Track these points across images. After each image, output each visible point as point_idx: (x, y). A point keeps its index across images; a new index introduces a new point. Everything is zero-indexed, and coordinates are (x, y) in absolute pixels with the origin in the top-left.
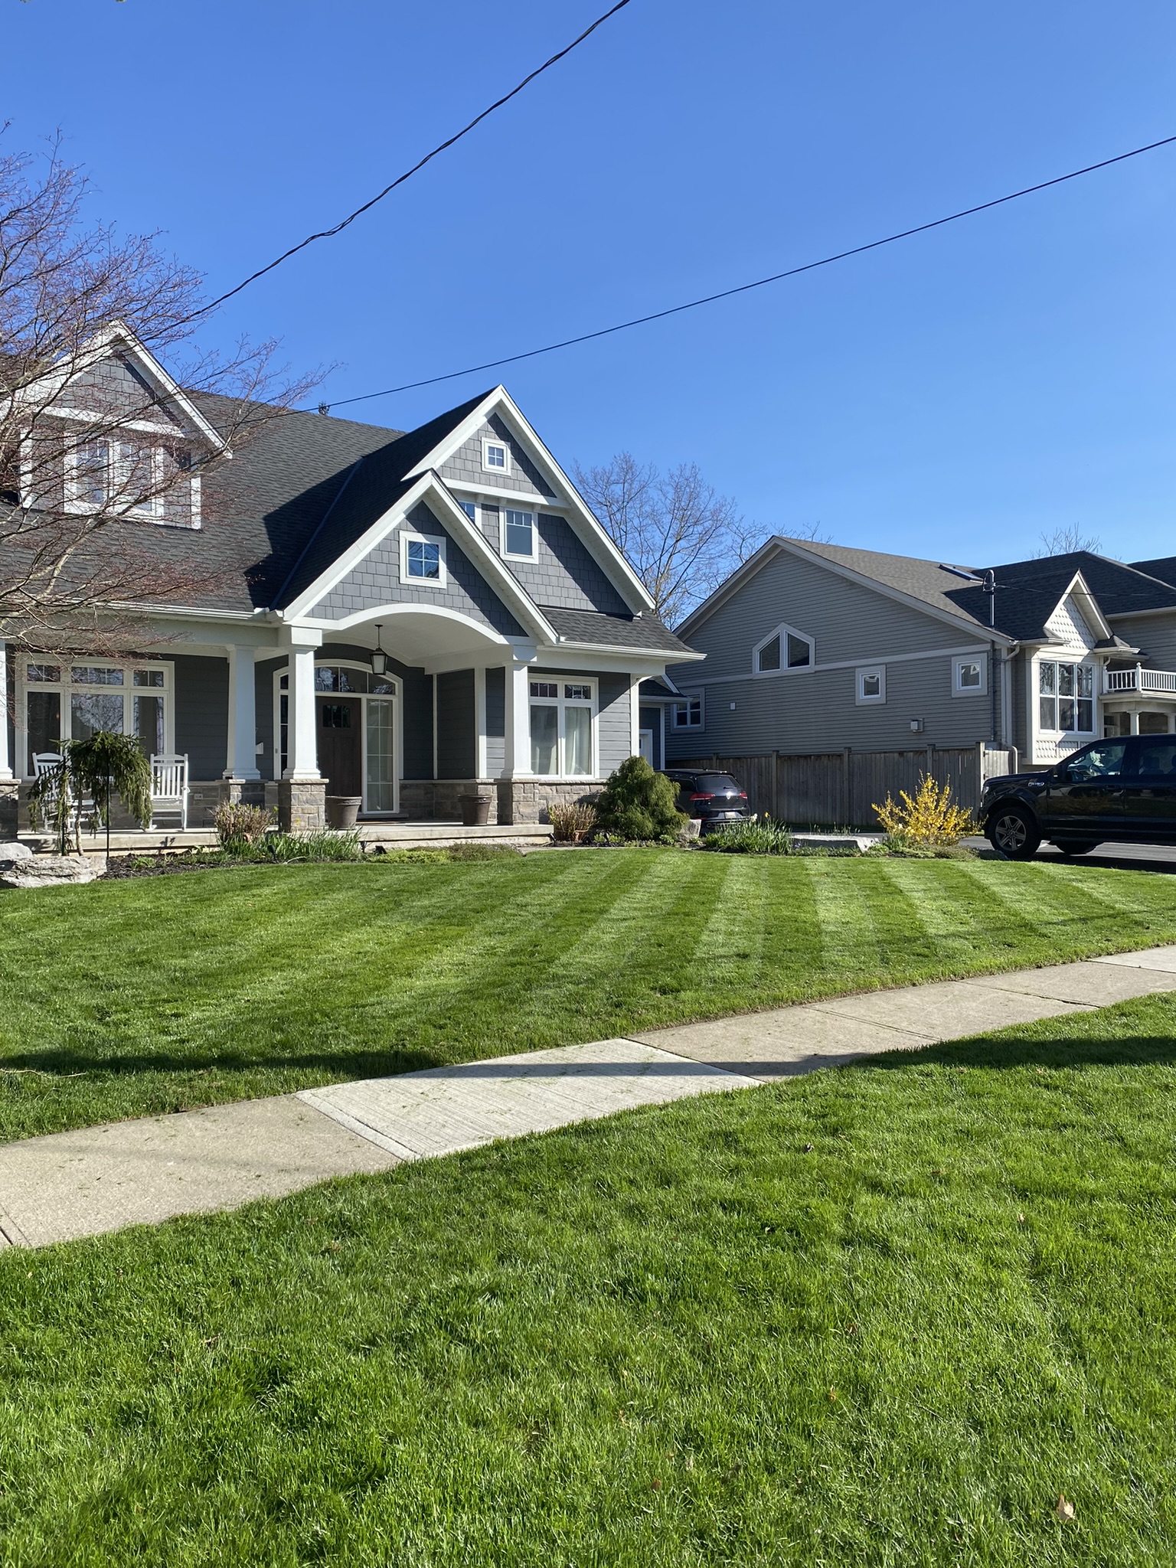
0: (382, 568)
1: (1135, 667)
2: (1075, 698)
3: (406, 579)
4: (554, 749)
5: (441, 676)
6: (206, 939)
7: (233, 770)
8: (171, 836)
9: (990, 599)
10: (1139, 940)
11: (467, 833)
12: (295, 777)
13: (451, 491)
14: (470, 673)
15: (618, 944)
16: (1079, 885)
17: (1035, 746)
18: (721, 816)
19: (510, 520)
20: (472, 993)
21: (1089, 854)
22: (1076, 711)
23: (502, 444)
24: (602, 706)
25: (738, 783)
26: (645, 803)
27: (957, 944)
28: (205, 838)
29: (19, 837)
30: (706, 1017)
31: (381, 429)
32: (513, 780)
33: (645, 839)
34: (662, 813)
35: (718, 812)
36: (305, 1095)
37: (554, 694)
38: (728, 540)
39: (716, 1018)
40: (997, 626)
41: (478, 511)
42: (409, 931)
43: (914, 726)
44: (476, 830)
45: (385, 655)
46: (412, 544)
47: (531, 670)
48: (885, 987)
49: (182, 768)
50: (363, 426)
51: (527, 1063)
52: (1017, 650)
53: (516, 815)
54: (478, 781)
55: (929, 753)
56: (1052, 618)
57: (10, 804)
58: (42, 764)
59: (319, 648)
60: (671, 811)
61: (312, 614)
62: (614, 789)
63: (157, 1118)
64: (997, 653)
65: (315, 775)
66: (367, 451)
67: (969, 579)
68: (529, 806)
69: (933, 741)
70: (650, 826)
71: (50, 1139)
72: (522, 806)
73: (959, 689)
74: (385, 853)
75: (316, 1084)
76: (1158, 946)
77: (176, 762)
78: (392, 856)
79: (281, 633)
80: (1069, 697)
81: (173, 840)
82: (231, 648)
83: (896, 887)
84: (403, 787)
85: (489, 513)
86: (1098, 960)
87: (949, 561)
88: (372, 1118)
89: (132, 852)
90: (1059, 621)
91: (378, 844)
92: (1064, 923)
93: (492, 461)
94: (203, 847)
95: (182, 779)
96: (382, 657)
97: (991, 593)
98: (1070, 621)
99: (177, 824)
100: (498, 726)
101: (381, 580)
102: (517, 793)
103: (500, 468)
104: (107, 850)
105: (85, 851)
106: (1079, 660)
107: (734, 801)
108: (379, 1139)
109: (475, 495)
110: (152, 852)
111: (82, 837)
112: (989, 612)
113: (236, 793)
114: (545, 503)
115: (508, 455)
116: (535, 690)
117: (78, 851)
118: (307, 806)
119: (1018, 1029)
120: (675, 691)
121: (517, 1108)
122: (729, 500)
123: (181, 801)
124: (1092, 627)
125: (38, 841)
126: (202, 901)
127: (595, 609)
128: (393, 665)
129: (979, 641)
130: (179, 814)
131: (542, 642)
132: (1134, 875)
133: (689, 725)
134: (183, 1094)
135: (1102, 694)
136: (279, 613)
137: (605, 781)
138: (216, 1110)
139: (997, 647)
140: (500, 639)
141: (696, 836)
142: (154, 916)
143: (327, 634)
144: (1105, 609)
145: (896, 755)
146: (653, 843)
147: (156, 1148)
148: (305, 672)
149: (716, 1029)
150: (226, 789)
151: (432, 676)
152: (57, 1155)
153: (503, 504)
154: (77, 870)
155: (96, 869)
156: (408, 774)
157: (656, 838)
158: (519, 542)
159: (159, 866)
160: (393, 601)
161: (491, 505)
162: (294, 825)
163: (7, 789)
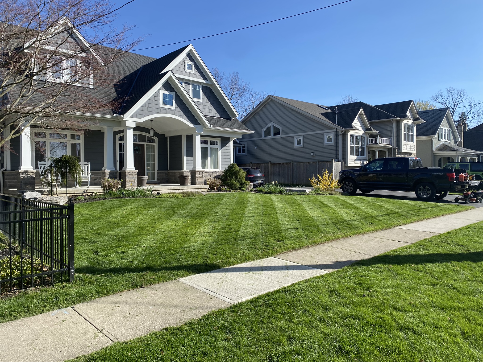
0: (154, 102)
1: (377, 137)
2: (360, 146)
3: (162, 106)
4: (207, 161)
5: (170, 137)
6: (116, 225)
7: (106, 167)
8: (87, 189)
9: (336, 115)
10: (407, 221)
11: (182, 188)
12: (127, 170)
13: (177, 78)
14: (181, 136)
15: (255, 225)
16: (378, 203)
17: (349, 160)
18: (257, 182)
19: (193, 87)
20: (219, 242)
21: (370, 193)
22: (360, 150)
23: (191, 63)
24: (222, 147)
25: (261, 172)
26: (236, 178)
27: (356, 223)
28: (98, 190)
29: (36, 190)
30: (295, 249)
31: (147, 57)
32: (196, 171)
33: (237, 189)
34: (241, 181)
35: (256, 181)
36: (182, 280)
37: (207, 143)
38: (248, 96)
39: (298, 249)
40: (338, 124)
41: (184, 84)
42: (184, 221)
43: (312, 154)
44: (185, 187)
45: (154, 130)
46: (164, 95)
47: (201, 136)
48: (343, 237)
49: (88, 167)
50: (142, 56)
51: (247, 266)
52: (344, 131)
53: (197, 182)
54: (184, 171)
55: (317, 163)
56: (354, 122)
57: (32, 179)
58: (41, 165)
59: (134, 128)
60: (244, 180)
61: (132, 117)
62: (227, 173)
63: (136, 290)
64: (338, 132)
65: (133, 169)
66: (144, 64)
67: (326, 109)
68: (201, 179)
69: (318, 159)
70: (238, 185)
71: (103, 299)
72: (199, 179)
73: (326, 143)
74: (160, 194)
75: (184, 276)
76: (412, 223)
77: (85, 164)
78: (164, 196)
79: (122, 122)
80: (358, 146)
81: (87, 190)
82: (105, 127)
83: (327, 205)
84: (158, 173)
85: (187, 85)
86: (397, 227)
87: (320, 104)
88: (210, 288)
89: (74, 194)
90: (356, 123)
91: (158, 192)
92: (382, 216)
93: (188, 68)
94: (97, 192)
95: (88, 170)
96: (153, 131)
97: (336, 114)
98: (359, 123)
99: (87, 185)
100: (190, 153)
101: (154, 106)
102: (197, 175)
103: (191, 71)
104: (67, 194)
105: (59, 194)
106: (361, 134)
107: (260, 178)
108: (217, 296)
109: (182, 79)
110: (80, 194)
111: (58, 189)
112: (335, 120)
113: (107, 175)
114: (205, 82)
115: (193, 66)
116: (202, 142)
117: (57, 194)
118: (131, 179)
119: (394, 251)
120: (239, 143)
121: (256, 283)
122: (248, 83)
123: (88, 178)
124: (365, 125)
125: (42, 191)
126: (107, 211)
127: (220, 117)
128: (156, 134)
129: (332, 128)
130: (87, 182)
131: (205, 127)
132: (391, 200)
133: (242, 153)
134: (142, 281)
135: (367, 145)
136: (122, 116)
137: (223, 171)
138: (154, 286)
139: (338, 130)
140: (192, 126)
141: (252, 188)
142: (93, 217)
143: (137, 123)
144: (369, 119)
145: (307, 163)
146: (240, 191)
147: (142, 301)
148: (130, 135)
149: (300, 253)
150: (104, 173)
151: (167, 137)
152: (109, 305)
153: (191, 82)
154: (59, 201)
155: (65, 200)
156: (160, 169)
157: (240, 189)
158: (196, 95)
159: (85, 199)
160: (158, 113)
161: (188, 82)
162: (127, 185)
163: (31, 174)
